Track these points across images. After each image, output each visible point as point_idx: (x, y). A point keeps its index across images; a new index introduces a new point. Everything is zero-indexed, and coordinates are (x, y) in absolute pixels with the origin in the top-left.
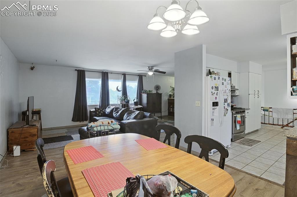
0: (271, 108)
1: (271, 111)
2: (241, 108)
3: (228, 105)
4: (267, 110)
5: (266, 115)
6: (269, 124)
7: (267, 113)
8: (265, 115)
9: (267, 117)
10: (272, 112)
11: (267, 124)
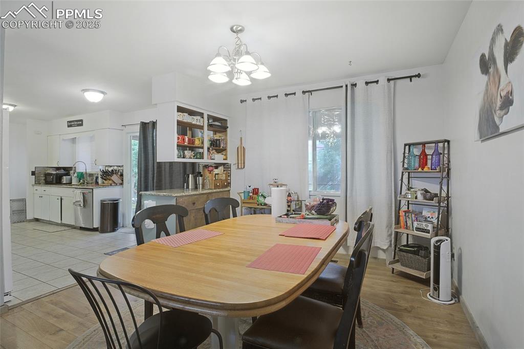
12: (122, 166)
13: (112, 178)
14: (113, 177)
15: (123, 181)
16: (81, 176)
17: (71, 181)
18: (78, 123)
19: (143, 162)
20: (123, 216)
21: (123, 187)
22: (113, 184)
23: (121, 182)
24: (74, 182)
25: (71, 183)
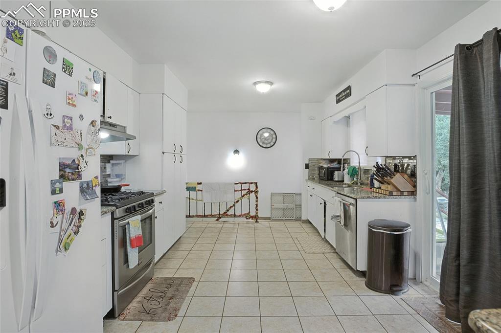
0: (200, 184)
1: (200, 190)
2: (142, 193)
3: (83, 191)
4: (194, 189)
5: (193, 199)
6: (197, 216)
7: (193, 194)
8: (189, 199)
9: (193, 203)
10: (202, 191)
11: (193, 216)
12: (415, 157)
13: (392, 181)
14: (395, 178)
15: (415, 186)
16: (354, 172)
17: (343, 178)
18: (346, 93)
19: (464, 148)
20: (416, 256)
21: (416, 199)
22: (395, 193)
23: (411, 189)
24: (347, 180)
25: (344, 181)
